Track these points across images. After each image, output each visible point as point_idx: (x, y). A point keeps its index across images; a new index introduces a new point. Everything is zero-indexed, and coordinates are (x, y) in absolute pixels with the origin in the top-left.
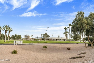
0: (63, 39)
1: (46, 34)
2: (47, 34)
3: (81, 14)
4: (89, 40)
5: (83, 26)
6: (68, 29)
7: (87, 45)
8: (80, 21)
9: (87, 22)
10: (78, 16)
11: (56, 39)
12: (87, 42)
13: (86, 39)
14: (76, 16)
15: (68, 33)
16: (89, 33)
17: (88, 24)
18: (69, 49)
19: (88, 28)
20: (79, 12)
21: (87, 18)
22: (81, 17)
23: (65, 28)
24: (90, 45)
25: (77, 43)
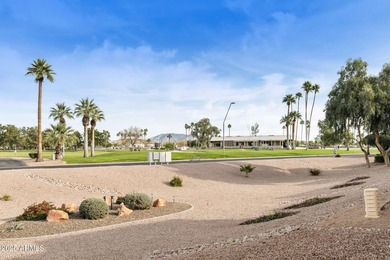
0: (278, 142)
1: (205, 122)
2: (208, 124)
3: (356, 66)
4: (379, 145)
5: (362, 106)
6: (297, 100)
7: (372, 160)
8: (352, 89)
9: (373, 95)
10: (347, 73)
11: (250, 143)
12: (374, 151)
13: (371, 141)
14: (342, 74)
15: (299, 117)
16: (379, 126)
17: (376, 99)
18: (315, 173)
19: (376, 113)
20: (352, 62)
21: (375, 79)
22: (357, 76)
23: (289, 100)
24: (379, 160)
25: (338, 156)
